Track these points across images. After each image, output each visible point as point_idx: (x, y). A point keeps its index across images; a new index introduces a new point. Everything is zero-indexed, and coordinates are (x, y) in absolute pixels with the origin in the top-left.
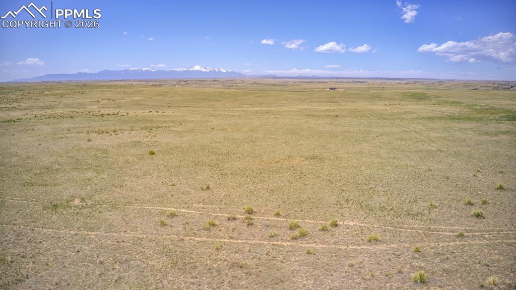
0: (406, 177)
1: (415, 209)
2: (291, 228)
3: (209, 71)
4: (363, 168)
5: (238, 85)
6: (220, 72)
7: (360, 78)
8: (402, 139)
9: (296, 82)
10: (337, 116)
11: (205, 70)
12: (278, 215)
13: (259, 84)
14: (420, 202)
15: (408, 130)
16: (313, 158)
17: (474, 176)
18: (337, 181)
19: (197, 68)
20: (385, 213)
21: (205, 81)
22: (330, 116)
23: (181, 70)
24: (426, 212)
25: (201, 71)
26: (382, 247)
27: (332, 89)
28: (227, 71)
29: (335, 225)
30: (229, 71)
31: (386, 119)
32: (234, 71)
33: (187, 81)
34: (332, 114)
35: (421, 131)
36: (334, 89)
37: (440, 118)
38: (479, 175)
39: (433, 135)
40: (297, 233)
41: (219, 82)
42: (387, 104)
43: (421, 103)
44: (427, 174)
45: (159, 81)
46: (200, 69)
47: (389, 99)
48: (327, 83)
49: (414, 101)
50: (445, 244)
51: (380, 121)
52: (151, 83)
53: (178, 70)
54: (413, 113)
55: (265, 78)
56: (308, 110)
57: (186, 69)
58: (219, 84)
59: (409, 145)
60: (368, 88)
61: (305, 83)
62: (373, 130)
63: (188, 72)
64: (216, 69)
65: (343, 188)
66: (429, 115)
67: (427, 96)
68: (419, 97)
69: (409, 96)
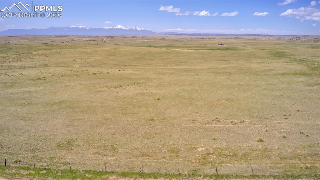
0: (266, 107)
1: (267, 117)
2: (231, 122)
3: (128, 29)
4: (249, 104)
5: (151, 40)
6: (136, 30)
7: (239, 35)
8: (265, 89)
9: (192, 39)
10: (230, 73)
11: (125, 28)
12: (226, 119)
13: (166, 40)
14: (269, 115)
15: (269, 83)
16: (229, 100)
17: (291, 106)
18: (241, 109)
19: (119, 26)
20: (258, 118)
21: (126, 37)
22: (227, 73)
23: (108, 28)
24: (271, 118)
25: (122, 29)
26: (257, 126)
27: (219, 44)
28: (141, 29)
29: (244, 121)
30: (143, 29)
31: (258, 75)
32: (147, 29)
33: (113, 37)
34: (227, 71)
35: (276, 83)
36: (221, 44)
37: (288, 74)
38: (293, 106)
39: (282, 86)
40: (234, 123)
41: (137, 38)
42: (259, 62)
43: (280, 60)
44: (274, 106)
45: (93, 36)
46: (122, 28)
47: (260, 57)
48: (215, 39)
49: (276, 59)
50: (274, 125)
51: (255, 77)
52: (88, 39)
53: (106, 28)
54: (274, 70)
55: (169, 35)
56: (212, 68)
57: (111, 28)
58: (137, 40)
59: (269, 93)
60: (246, 43)
61: (199, 39)
62: (252, 83)
63: (112, 30)
64: (133, 28)
65: (243, 111)
66: (283, 72)
67: (285, 55)
68: (280, 55)
69: (273, 54)
